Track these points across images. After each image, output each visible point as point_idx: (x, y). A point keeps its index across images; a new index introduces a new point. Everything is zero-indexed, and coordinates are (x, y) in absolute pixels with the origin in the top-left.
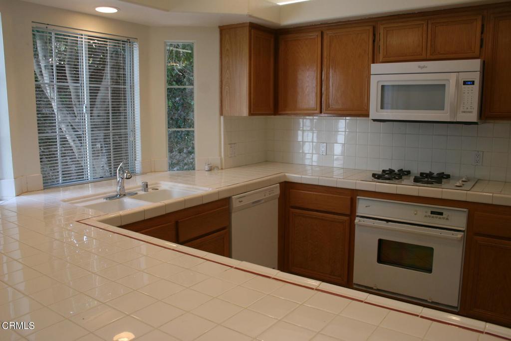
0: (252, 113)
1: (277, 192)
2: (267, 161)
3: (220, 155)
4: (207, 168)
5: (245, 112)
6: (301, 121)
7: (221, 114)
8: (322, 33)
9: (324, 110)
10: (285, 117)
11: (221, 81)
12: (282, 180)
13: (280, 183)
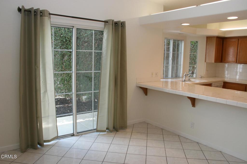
0: (215, 62)
1: (222, 84)
2: (216, 77)
3: (204, 73)
4: (200, 77)
5: (213, 61)
6: (225, 64)
7: (205, 62)
8: (238, 40)
9: (237, 62)
10: (223, 63)
11: (206, 52)
12: (224, 81)
13: (223, 82)
